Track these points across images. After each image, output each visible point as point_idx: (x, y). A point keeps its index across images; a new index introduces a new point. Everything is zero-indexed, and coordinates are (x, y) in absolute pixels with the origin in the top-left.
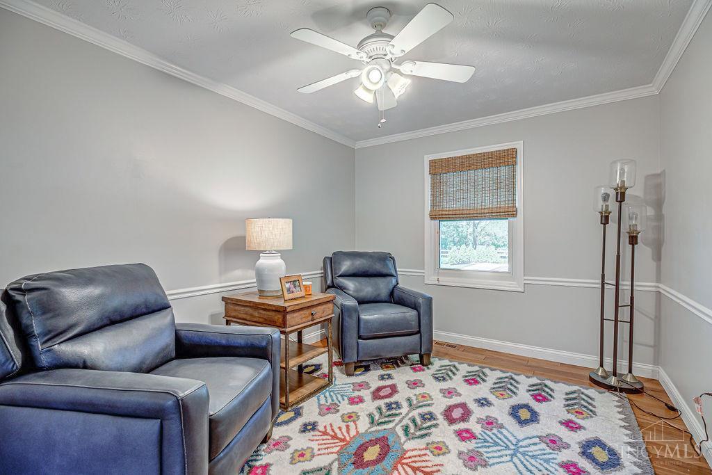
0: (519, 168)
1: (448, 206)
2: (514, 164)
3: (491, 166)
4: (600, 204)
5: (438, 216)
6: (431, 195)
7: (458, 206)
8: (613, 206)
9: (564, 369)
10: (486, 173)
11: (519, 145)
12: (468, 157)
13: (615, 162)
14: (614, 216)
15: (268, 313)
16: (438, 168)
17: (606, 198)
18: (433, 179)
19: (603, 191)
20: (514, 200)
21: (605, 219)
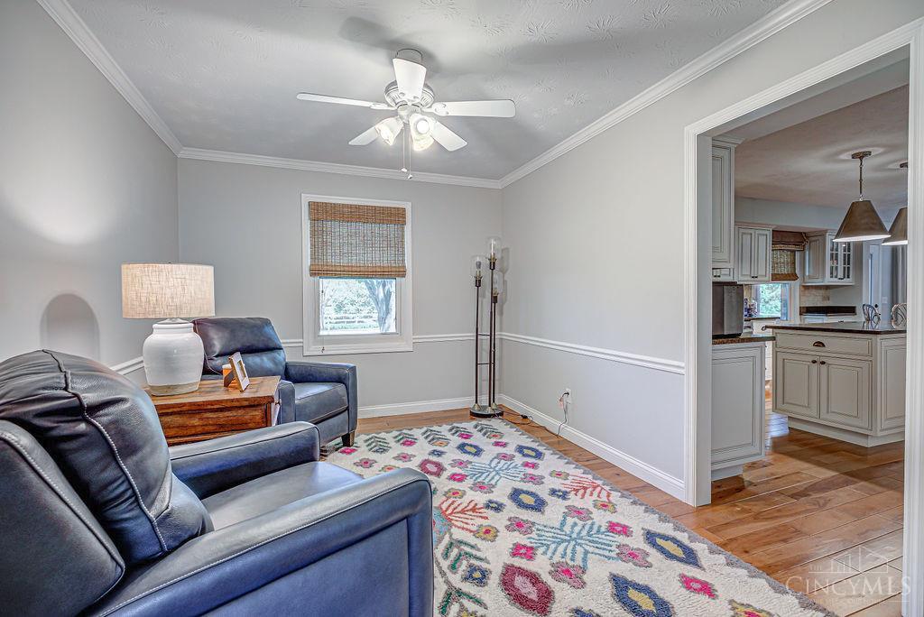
0: (408, 229)
1: (332, 260)
2: (404, 223)
3: (382, 222)
4: (475, 271)
5: (318, 271)
6: (311, 244)
7: (344, 261)
8: (486, 273)
9: (449, 414)
10: (376, 228)
11: (408, 206)
12: (358, 207)
13: (489, 238)
14: (486, 281)
15: (227, 414)
16: (320, 213)
17: (479, 265)
18: (313, 226)
19: (478, 259)
20: (403, 260)
21: (478, 283)
